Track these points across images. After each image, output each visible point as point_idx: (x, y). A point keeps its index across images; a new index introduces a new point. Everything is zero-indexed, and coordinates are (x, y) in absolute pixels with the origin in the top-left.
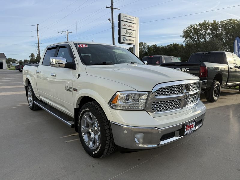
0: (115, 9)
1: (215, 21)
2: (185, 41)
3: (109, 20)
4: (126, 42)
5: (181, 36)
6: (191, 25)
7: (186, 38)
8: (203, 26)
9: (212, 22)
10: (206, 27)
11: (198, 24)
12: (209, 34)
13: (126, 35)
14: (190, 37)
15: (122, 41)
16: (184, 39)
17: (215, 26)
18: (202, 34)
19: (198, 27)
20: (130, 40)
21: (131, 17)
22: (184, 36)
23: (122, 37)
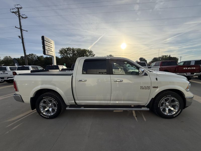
0: (24, 30)
1: (73, 48)
2: (61, 56)
3: (20, 37)
4: (49, 54)
5: (58, 53)
6: (63, 48)
7: (61, 54)
8: (69, 49)
9: (72, 48)
10: (70, 50)
11: (66, 48)
12: (71, 53)
13: (49, 50)
14: (63, 53)
15: (46, 53)
16: (60, 54)
17: (73, 50)
18: (68, 53)
19: (66, 50)
20: (51, 53)
21: (50, 39)
22: (60, 53)
23: (46, 51)
